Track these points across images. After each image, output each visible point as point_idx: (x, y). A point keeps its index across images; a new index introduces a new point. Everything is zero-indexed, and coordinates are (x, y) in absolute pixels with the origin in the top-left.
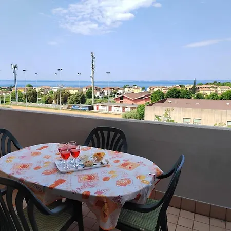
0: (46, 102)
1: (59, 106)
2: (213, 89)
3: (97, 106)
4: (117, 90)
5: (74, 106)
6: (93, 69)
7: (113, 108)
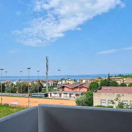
0: (12, 92)
1: (22, 94)
2: (121, 80)
3: (51, 93)
4: (57, 82)
5: (33, 94)
6: (47, 68)
7: (63, 95)
